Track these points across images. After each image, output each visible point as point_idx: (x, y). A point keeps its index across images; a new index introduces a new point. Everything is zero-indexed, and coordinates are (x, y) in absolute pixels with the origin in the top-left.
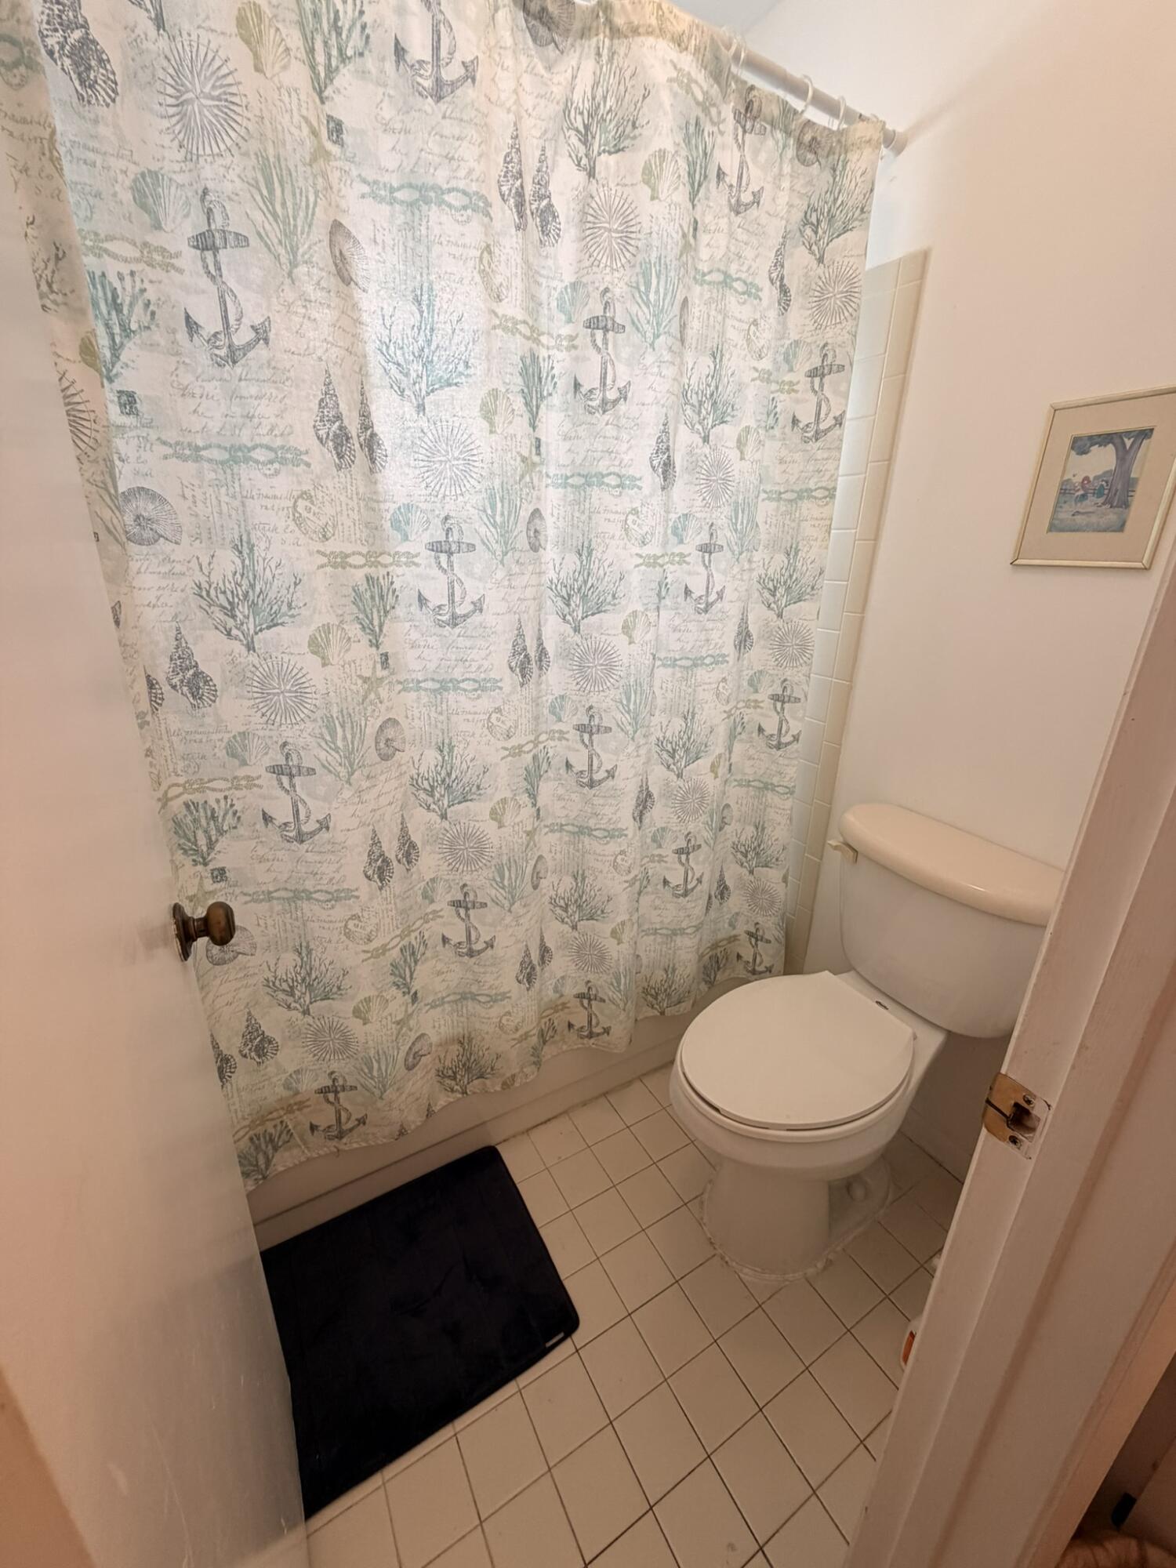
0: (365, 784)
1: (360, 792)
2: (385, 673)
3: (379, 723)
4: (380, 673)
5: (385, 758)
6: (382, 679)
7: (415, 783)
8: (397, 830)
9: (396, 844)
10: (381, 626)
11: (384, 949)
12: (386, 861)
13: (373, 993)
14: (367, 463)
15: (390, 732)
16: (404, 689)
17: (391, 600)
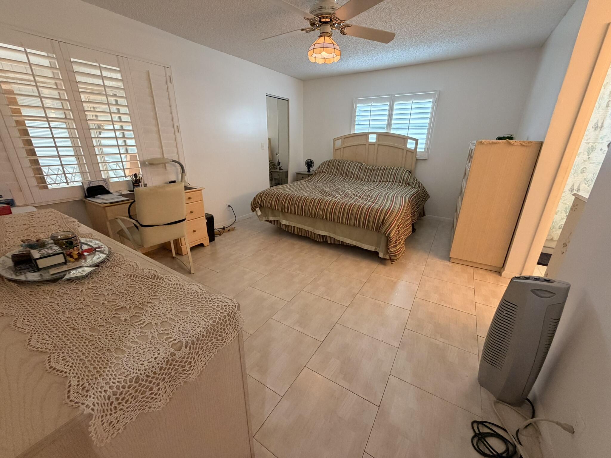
0: (576, 176)
1: (575, 177)
2: (588, 160)
3: (583, 167)
4: (587, 160)
5: (581, 173)
6: (587, 161)
7: (585, 179)
8: (578, 185)
9: (576, 187)
10: (591, 153)
11: (566, 204)
12: (573, 189)
13: (560, 210)
14: (600, 130)
15: (584, 169)
16: (591, 163)
17: (594, 149)
